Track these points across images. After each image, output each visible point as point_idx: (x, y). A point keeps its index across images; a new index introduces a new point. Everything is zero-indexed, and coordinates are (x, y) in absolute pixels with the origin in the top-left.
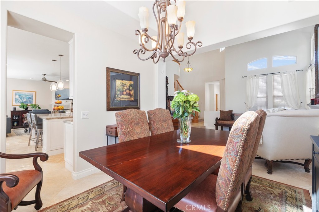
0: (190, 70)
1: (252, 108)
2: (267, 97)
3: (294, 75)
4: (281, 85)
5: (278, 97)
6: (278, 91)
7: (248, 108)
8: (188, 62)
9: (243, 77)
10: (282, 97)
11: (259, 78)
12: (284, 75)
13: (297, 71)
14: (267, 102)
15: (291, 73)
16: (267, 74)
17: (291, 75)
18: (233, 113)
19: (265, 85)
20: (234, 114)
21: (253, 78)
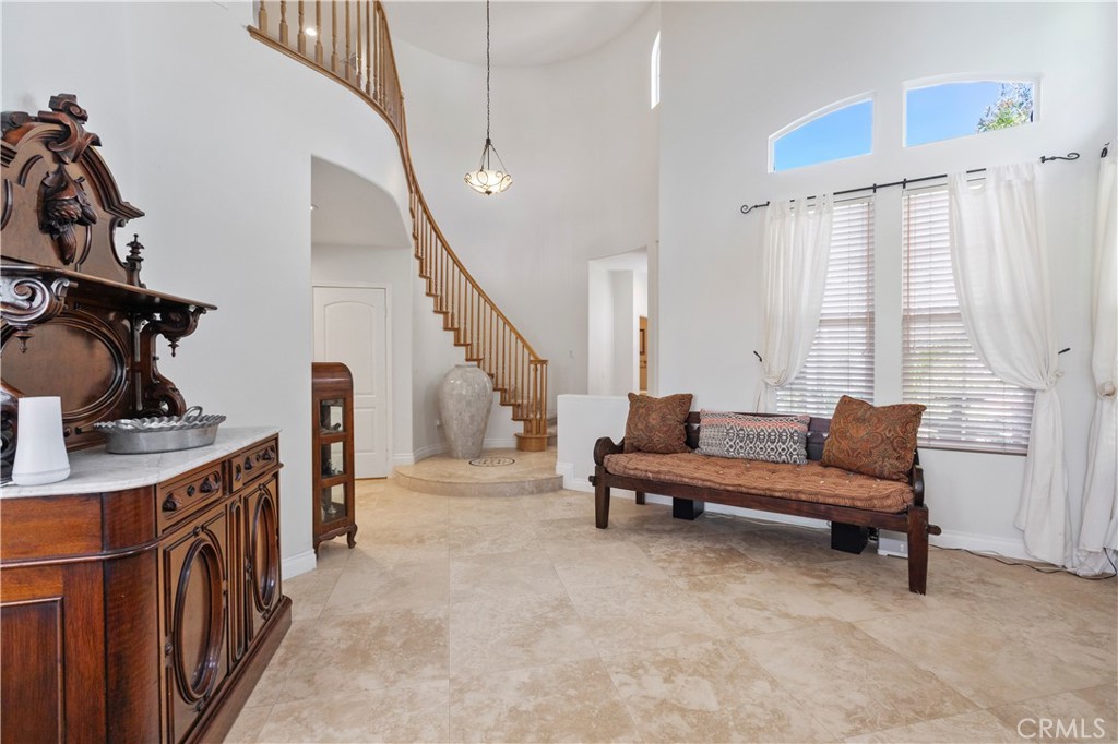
0: (493, 180)
1: (792, 379)
2: (869, 320)
3: (1030, 184)
4: (952, 248)
5: (930, 318)
6: (933, 288)
7: (771, 382)
8: (488, 141)
9: (745, 210)
10: (956, 317)
11: (830, 211)
12: (967, 193)
13: (1043, 160)
14: (872, 351)
15: (1010, 176)
16: (874, 188)
17: (1009, 185)
18: (696, 407)
19: (858, 250)
20: (696, 417)
21: (797, 216)
